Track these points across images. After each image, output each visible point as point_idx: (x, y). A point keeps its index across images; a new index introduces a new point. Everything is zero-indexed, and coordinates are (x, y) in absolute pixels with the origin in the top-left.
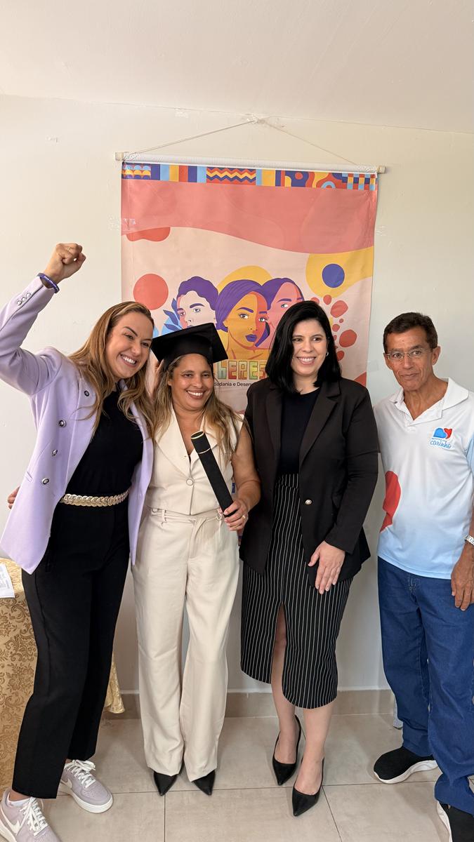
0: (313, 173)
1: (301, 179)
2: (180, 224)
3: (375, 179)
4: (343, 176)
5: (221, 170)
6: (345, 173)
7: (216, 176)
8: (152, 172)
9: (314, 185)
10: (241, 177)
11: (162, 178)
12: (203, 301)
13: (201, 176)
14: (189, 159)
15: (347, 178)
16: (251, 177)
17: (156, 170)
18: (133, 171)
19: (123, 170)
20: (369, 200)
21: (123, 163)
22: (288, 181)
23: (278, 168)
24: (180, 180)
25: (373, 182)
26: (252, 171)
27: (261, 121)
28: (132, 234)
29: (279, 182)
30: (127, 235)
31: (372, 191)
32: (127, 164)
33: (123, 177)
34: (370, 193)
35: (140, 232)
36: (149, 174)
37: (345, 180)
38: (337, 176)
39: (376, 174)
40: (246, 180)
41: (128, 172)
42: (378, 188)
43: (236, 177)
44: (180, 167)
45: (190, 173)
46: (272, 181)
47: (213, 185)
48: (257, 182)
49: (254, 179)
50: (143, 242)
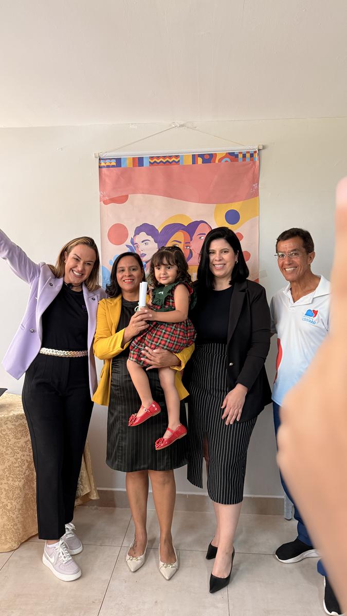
0: (216, 154)
1: (208, 158)
2: (134, 192)
4: (236, 154)
5: (158, 158)
7: (155, 162)
8: (116, 162)
9: (217, 161)
10: (171, 161)
11: (123, 166)
12: (150, 238)
13: (146, 163)
14: (138, 153)
16: (177, 160)
17: (119, 161)
18: (106, 163)
19: (100, 163)
20: (254, 167)
21: (99, 159)
22: (200, 160)
23: (193, 153)
24: (134, 165)
25: (256, 156)
26: (177, 157)
27: (182, 126)
28: (107, 200)
29: (194, 161)
30: (103, 202)
31: (255, 162)
32: (102, 159)
33: (99, 167)
35: (111, 199)
36: (115, 164)
38: (231, 154)
39: (257, 150)
40: (174, 163)
41: (103, 164)
42: (259, 159)
43: (168, 161)
44: (133, 158)
45: (139, 161)
46: (189, 161)
47: (153, 167)
48: (180, 163)
49: (179, 161)
50: (112, 205)
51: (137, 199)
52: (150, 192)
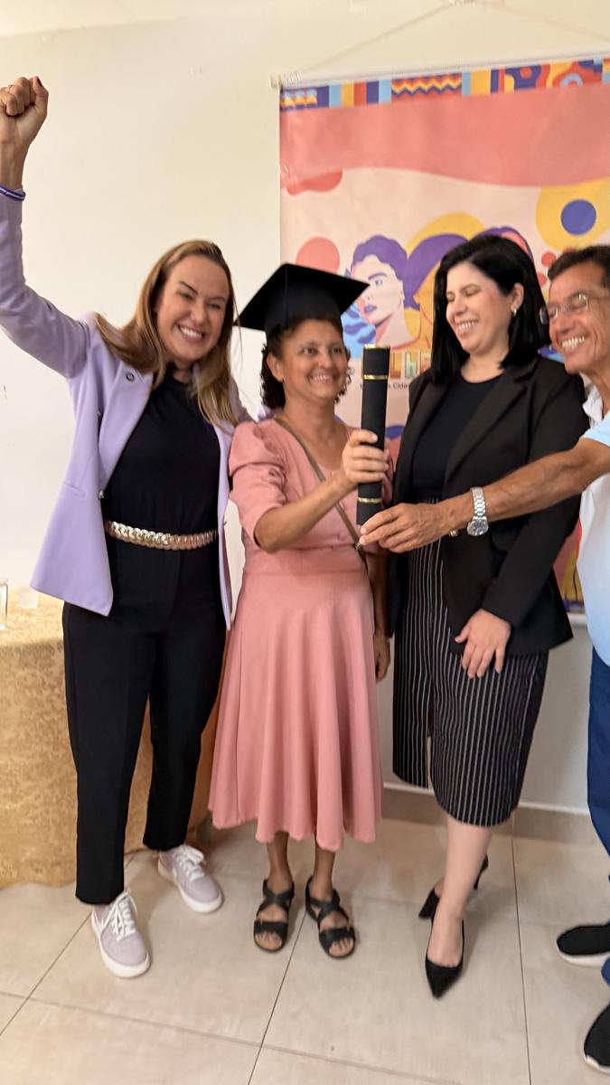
0: (548, 67)
1: (529, 77)
2: (357, 163)
4: (596, 63)
5: (412, 80)
6: (597, 59)
7: (406, 91)
8: (318, 98)
9: (549, 83)
10: (440, 86)
11: (331, 102)
12: (387, 269)
13: (384, 95)
14: (366, 69)
15: (601, 65)
16: (454, 85)
17: (323, 93)
18: (294, 99)
19: (282, 100)
21: (282, 91)
22: (509, 82)
23: (495, 65)
24: (357, 101)
26: (455, 76)
28: (295, 185)
29: (496, 86)
30: (288, 188)
32: (288, 91)
33: (281, 109)
35: (304, 182)
36: (315, 101)
38: (586, 65)
40: (448, 91)
41: (289, 101)
43: (434, 88)
44: (357, 87)
45: (369, 91)
46: (484, 87)
47: (401, 104)
48: (463, 91)
49: (460, 87)
50: (306, 196)
51: (359, 179)
52: (391, 163)
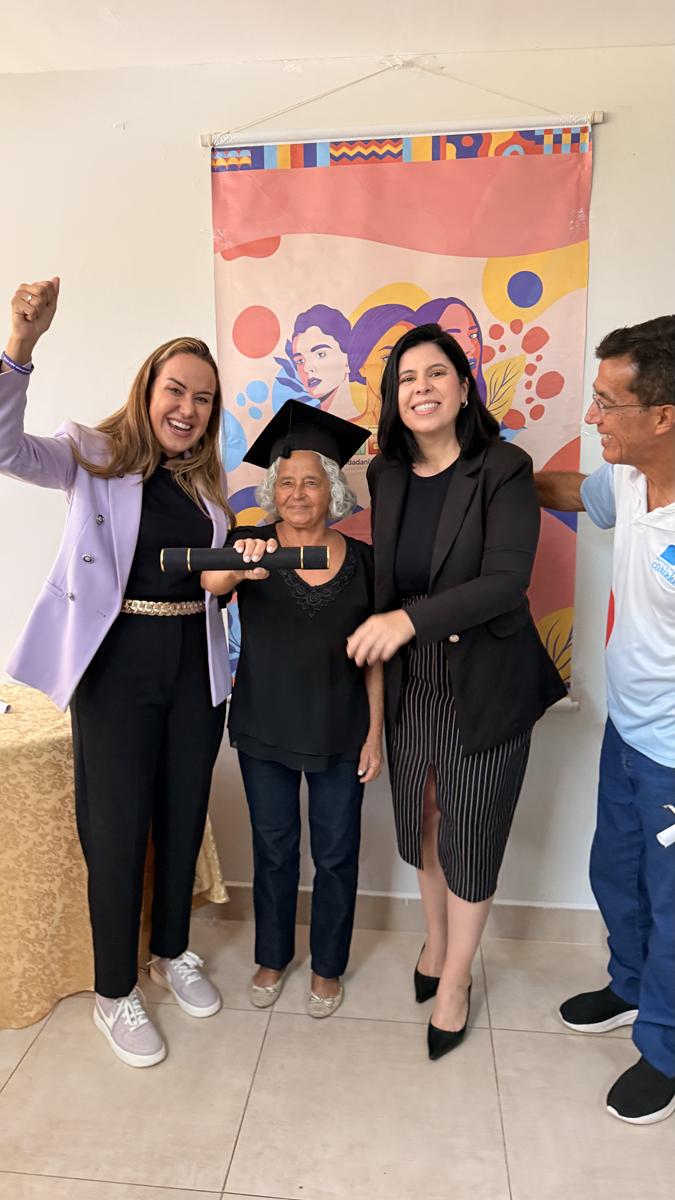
0: (489, 134)
1: (471, 146)
2: (295, 228)
3: (587, 135)
4: (537, 134)
5: (351, 144)
6: (539, 130)
7: (344, 154)
8: (253, 157)
9: (491, 153)
10: (381, 152)
11: (267, 165)
12: (330, 340)
13: (323, 157)
14: (304, 134)
15: (542, 137)
16: (395, 151)
17: (258, 153)
18: (227, 160)
19: (214, 160)
20: (579, 167)
21: (213, 150)
22: (451, 150)
23: (435, 132)
24: (292, 167)
25: (585, 139)
26: (396, 142)
27: (409, 64)
28: (230, 250)
29: (437, 153)
30: (222, 253)
31: (583, 155)
32: (219, 150)
33: (214, 170)
34: (581, 157)
35: (239, 247)
36: (249, 162)
37: (540, 140)
38: (528, 135)
39: (589, 125)
40: (388, 156)
41: (221, 162)
42: (593, 148)
43: (373, 153)
44: (292, 146)
45: (307, 154)
46: (426, 154)
47: (340, 168)
48: (404, 160)
49: (401, 153)
50: (243, 260)
51: (298, 246)
52: (331, 229)
